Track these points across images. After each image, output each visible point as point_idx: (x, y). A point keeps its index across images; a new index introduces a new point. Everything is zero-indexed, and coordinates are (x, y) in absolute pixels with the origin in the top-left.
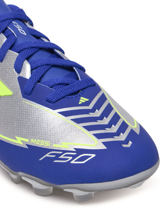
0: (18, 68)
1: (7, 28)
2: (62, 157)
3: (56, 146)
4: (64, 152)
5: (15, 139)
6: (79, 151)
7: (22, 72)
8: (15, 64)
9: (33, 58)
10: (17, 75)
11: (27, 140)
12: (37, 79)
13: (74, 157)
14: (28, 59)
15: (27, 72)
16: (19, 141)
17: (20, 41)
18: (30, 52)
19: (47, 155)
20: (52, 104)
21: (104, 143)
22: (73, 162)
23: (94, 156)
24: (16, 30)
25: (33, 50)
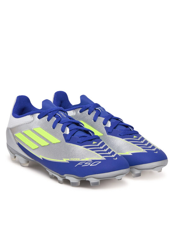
0: (63, 130)
1: (56, 114)
2: (86, 164)
3: (83, 160)
4: (87, 162)
5: (63, 160)
6: (93, 161)
7: (65, 132)
8: (62, 128)
9: (70, 126)
10: (62, 133)
11: (69, 159)
12: (72, 134)
13: (91, 163)
14: (68, 126)
15: (67, 131)
16: (65, 160)
17: (62, 120)
18: (68, 124)
19: (79, 164)
20: (80, 144)
21: (105, 157)
22: (91, 165)
23: (100, 162)
24: (61, 115)
25: (70, 123)
